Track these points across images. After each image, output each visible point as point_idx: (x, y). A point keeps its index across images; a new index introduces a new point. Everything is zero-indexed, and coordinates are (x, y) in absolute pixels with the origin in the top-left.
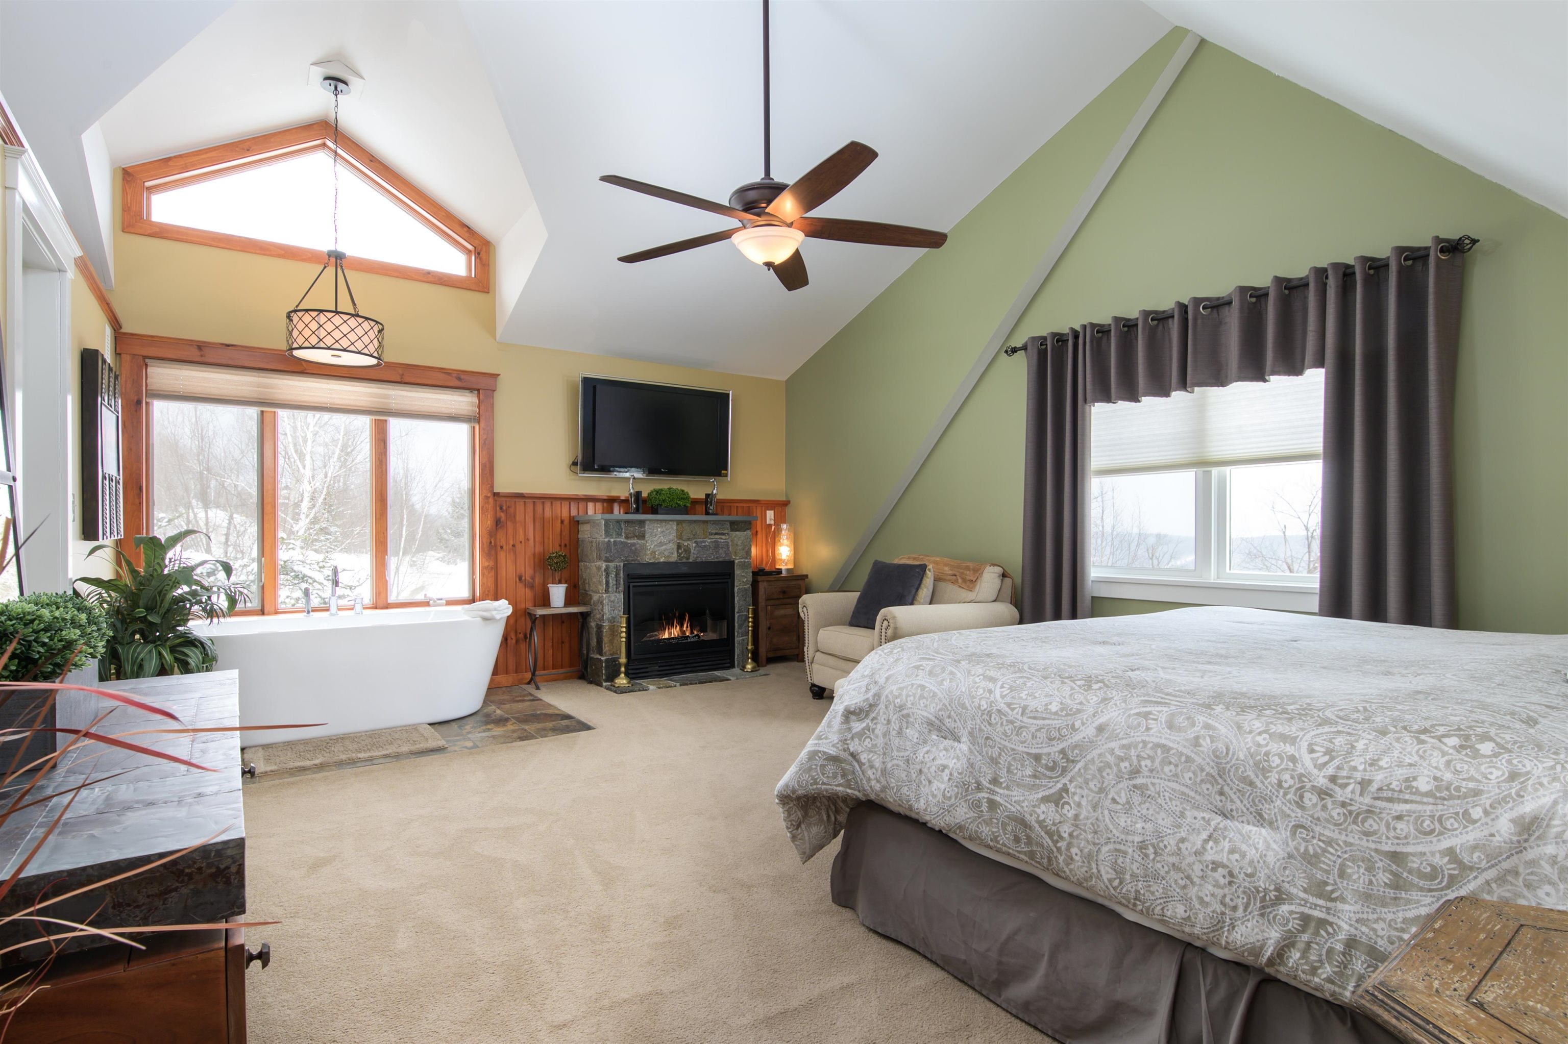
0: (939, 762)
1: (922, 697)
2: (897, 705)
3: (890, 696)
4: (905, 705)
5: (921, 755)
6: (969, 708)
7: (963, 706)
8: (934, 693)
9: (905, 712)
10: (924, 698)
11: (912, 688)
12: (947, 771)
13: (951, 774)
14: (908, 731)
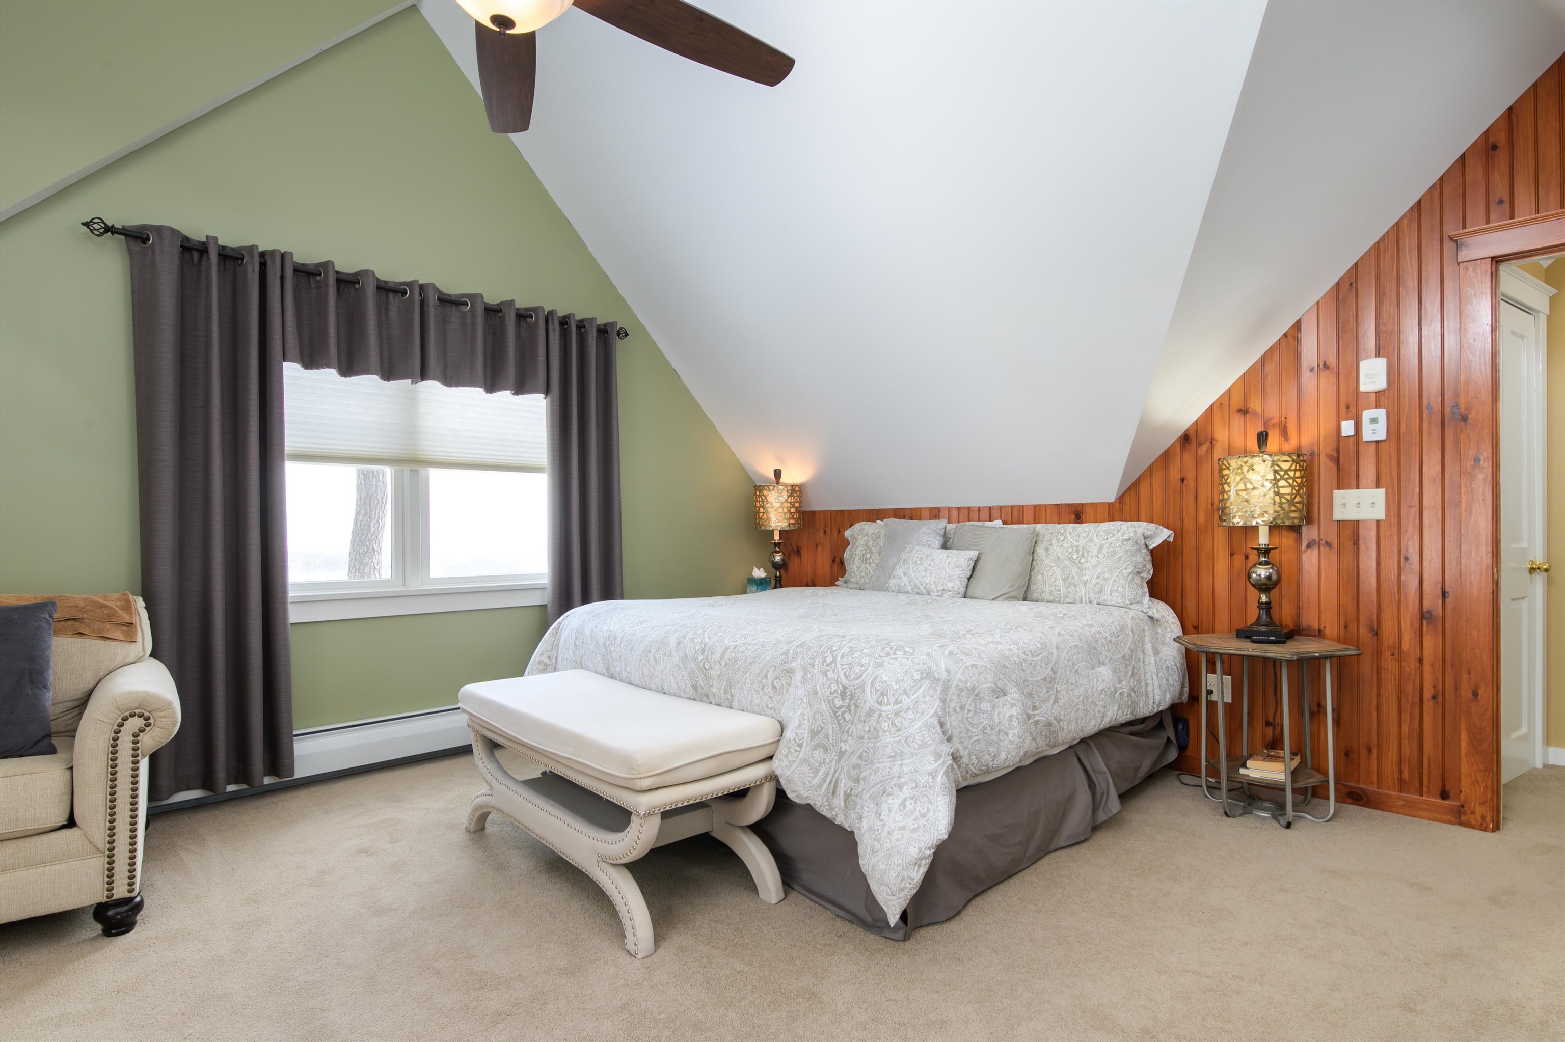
0: (1007, 716)
1: (980, 674)
2: (970, 689)
3: (960, 684)
4: (974, 685)
5: (996, 718)
6: (1009, 666)
7: (1005, 667)
8: (985, 666)
9: (976, 692)
10: (982, 673)
11: (968, 670)
12: (1014, 719)
13: (1018, 719)
14: (982, 705)
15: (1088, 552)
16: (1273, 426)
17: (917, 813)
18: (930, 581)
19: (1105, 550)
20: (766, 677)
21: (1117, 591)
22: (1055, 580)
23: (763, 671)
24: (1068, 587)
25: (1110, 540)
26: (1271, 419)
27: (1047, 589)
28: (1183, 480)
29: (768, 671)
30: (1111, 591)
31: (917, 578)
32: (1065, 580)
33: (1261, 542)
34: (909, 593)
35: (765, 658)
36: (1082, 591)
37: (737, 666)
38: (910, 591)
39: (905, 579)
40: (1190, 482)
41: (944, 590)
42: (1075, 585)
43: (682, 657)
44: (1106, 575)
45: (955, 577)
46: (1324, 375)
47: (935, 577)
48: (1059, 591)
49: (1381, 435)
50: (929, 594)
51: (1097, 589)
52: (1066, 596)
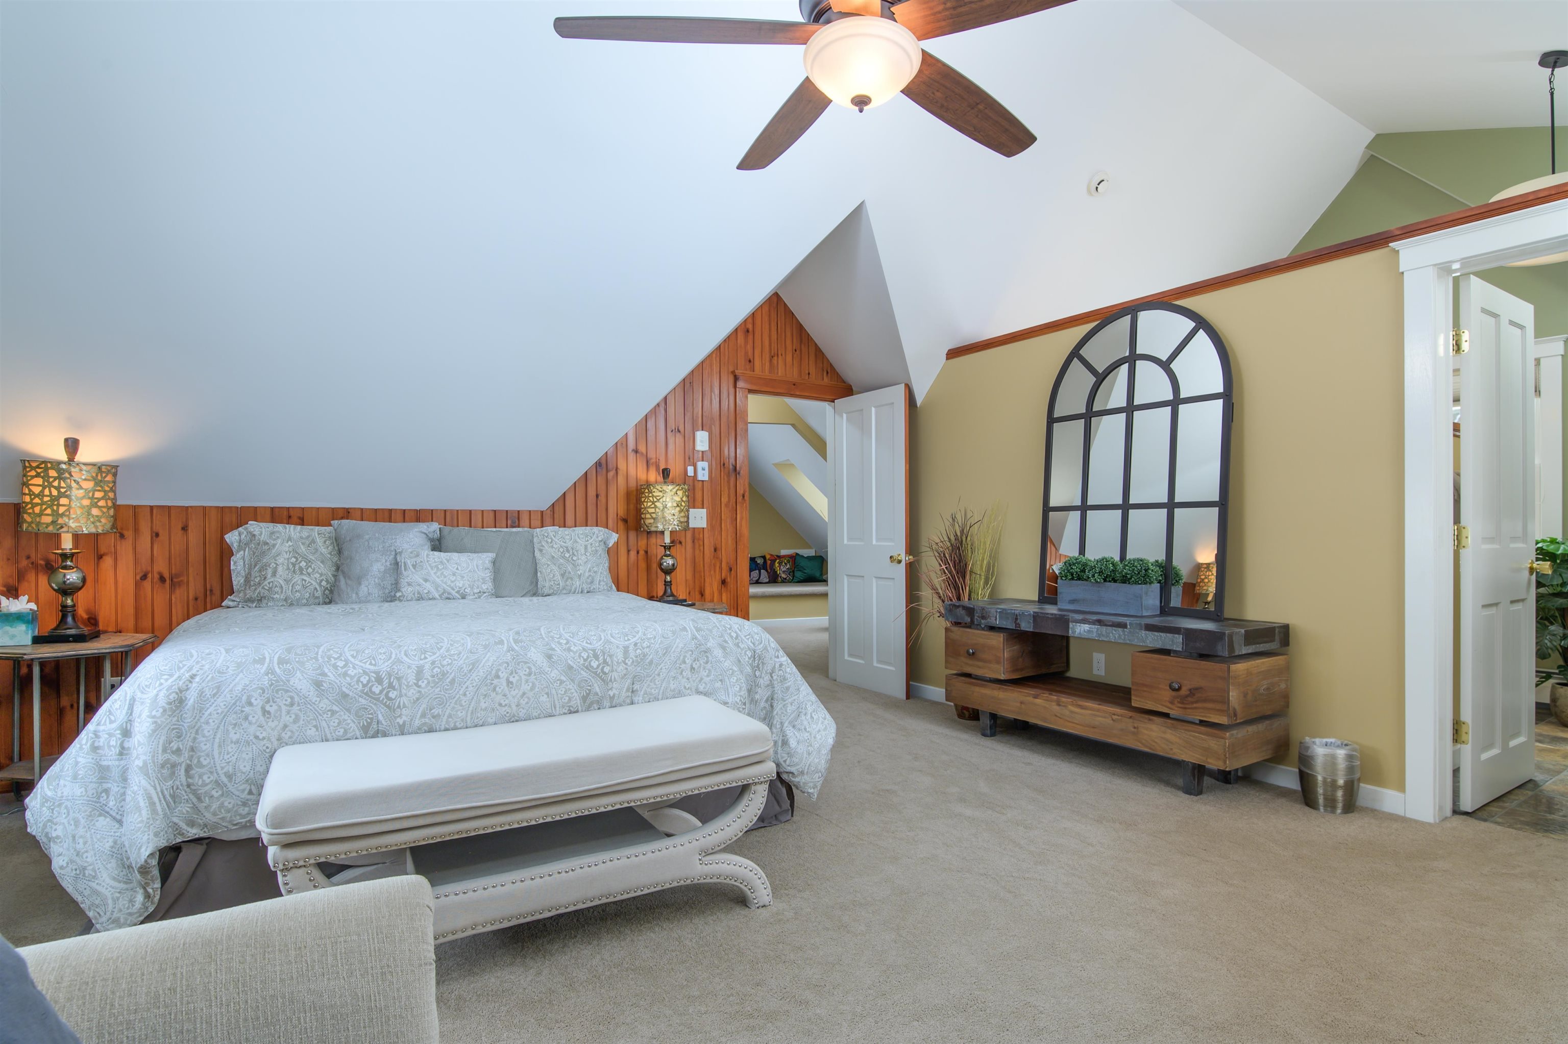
15: (577, 551)
16: (652, 464)
17: (821, 719)
18: (464, 585)
19: (589, 550)
20: (684, 662)
21: (603, 581)
22: (554, 576)
23: (679, 658)
24: (566, 581)
25: (590, 541)
26: (651, 459)
27: (547, 585)
28: (597, 496)
29: (685, 657)
30: (600, 581)
31: (446, 583)
32: (563, 575)
33: (666, 542)
34: (434, 599)
35: (677, 647)
36: (577, 583)
37: (648, 661)
38: (438, 597)
39: (428, 585)
40: (602, 498)
41: (480, 592)
42: (572, 579)
43: (563, 671)
44: (595, 569)
45: (488, 579)
46: (678, 435)
47: (468, 581)
48: (559, 584)
49: (706, 478)
50: (463, 598)
51: (589, 581)
52: (564, 589)
